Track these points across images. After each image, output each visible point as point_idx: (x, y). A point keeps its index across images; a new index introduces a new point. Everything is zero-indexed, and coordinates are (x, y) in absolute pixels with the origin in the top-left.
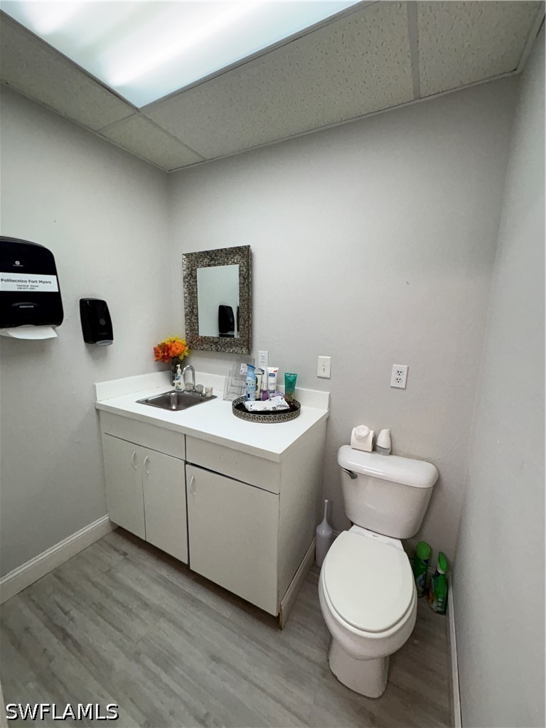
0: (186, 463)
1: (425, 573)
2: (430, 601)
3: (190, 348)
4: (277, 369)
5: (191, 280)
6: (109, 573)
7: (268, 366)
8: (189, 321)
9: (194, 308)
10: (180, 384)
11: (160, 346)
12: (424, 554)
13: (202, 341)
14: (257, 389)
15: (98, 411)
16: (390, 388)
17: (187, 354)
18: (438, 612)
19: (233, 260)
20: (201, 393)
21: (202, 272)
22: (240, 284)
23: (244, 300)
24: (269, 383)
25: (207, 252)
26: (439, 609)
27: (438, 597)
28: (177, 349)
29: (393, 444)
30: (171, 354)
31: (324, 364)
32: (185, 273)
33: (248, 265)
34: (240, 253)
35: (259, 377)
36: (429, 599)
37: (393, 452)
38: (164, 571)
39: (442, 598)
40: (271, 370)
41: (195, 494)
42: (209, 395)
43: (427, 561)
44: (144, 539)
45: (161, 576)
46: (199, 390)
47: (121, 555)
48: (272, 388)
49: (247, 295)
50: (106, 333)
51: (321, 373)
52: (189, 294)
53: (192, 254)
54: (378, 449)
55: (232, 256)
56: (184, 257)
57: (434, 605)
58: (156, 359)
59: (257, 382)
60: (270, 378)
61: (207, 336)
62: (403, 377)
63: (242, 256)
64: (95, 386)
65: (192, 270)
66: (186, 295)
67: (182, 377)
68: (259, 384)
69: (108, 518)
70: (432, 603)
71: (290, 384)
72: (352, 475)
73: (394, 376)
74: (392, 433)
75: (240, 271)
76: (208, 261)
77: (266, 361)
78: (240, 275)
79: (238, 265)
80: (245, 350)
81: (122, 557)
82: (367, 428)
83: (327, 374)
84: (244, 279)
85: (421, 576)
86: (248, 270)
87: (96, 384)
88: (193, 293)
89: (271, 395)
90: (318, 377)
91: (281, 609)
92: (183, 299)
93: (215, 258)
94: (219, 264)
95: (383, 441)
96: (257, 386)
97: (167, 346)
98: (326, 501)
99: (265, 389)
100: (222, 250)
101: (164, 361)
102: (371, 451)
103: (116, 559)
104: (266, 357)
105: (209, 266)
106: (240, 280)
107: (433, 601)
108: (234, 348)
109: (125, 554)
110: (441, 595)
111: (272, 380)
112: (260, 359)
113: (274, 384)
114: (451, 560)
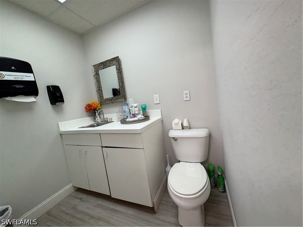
0: (102, 147)
1: (213, 176)
2: (218, 188)
3: (101, 105)
4: (138, 104)
5: (97, 76)
6: (74, 208)
7: (134, 104)
8: (98, 93)
9: (100, 87)
10: (98, 119)
11: (87, 105)
12: (211, 169)
13: (105, 101)
14: (130, 114)
15: (61, 135)
16: (184, 101)
17: (100, 108)
18: (223, 192)
19: (113, 64)
20: (107, 121)
21: (101, 72)
22: (117, 73)
23: (120, 79)
24: (135, 111)
25: (102, 63)
26: (222, 190)
27: (221, 185)
28: (95, 105)
29: (190, 124)
30: (92, 108)
31: (156, 98)
32: (94, 73)
33: (119, 65)
34: (115, 60)
35: (131, 109)
36: (217, 187)
37: (191, 128)
38: (100, 202)
39: (223, 185)
40: (135, 105)
41: (108, 160)
42: (111, 121)
43: (213, 171)
44: (89, 190)
45: (99, 204)
46: (107, 120)
47: (79, 199)
48: (137, 112)
49: (121, 76)
50: (60, 99)
51: (156, 102)
52: (97, 82)
53: (96, 65)
54: (184, 127)
55: (112, 62)
56: (93, 67)
57: (220, 189)
58: (86, 111)
59: (130, 111)
60: (135, 108)
61: (107, 98)
62: (188, 95)
63: (116, 61)
64: (58, 124)
65: (97, 72)
66: (96, 83)
67: (98, 116)
68: (131, 112)
69: (72, 185)
70: (219, 189)
71: (144, 109)
72: (175, 139)
73: (185, 96)
74: (189, 120)
75: (116, 67)
76: (103, 66)
77: (133, 102)
78: (116, 69)
79: (115, 66)
80: (123, 100)
81: (80, 200)
82: (178, 120)
83: (158, 102)
84: (119, 70)
85: (213, 178)
86: (119, 66)
87: (59, 123)
88: (98, 81)
89: (137, 115)
90: (155, 104)
91: (154, 203)
92: (95, 84)
93: (105, 65)
94: (108, 67)
95: (186, 124)
96: (130, 113)
97: (90, 105)
98: (167, 155)
99: (134, 113)
100: (107, 61)
101: (90, 112)
102: (181, 129)
103: (77, 201)
104: (133, 101)
105: (104, 68)
106: (117, 71)
107: (219, 188)
108: (119, 100)
109: (81, 199)
110: (222, 184)
111: (136, 109)
112: (130, 102)
113: (138, 111)
114: (223, 168)
